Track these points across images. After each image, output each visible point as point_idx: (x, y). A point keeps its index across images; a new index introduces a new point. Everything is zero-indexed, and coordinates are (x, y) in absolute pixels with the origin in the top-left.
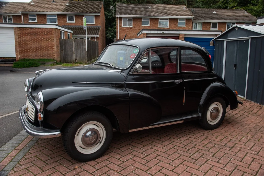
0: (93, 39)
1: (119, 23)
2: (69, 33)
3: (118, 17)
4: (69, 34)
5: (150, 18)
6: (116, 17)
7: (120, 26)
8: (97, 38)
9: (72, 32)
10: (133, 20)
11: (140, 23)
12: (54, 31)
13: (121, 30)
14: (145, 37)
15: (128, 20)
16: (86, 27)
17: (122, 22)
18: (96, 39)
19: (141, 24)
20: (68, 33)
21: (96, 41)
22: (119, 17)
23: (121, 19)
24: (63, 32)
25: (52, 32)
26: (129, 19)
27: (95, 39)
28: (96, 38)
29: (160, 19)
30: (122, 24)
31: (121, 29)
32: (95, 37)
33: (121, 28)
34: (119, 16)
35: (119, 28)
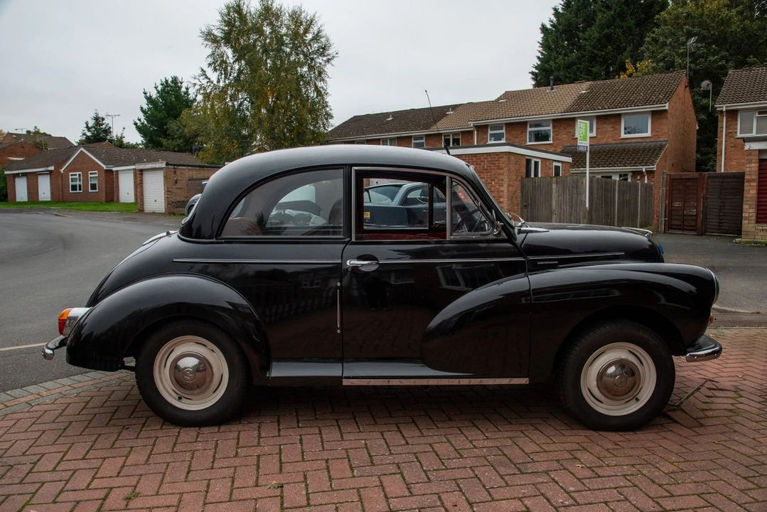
0: (639, 178)
1: (726, 127)
2: (560, 165)
3: (722, 112)
4: (557, 168)
6: (718, 109)
7: (730, 135)
8: (650, 173)
9: (569, 160)
12: (505, 159)
13: (732, 147)
14: (753, 161)
15: (757, 115)
16: (588, 145)
17: (737, 125)
18: (646, 177)
20: (555, 164)
21: (646, 182)
22: (727, 111)
23: (732, 114)
24: (536, 163)
25: (499, 163)
26: (760, 113)
27: (644, 176)
28: (645, 174)
30: (736, 129)
31: (732, 145)
32: (644, 170)
33: (731, 143)
34: (727, 107)
35: (725, 141)
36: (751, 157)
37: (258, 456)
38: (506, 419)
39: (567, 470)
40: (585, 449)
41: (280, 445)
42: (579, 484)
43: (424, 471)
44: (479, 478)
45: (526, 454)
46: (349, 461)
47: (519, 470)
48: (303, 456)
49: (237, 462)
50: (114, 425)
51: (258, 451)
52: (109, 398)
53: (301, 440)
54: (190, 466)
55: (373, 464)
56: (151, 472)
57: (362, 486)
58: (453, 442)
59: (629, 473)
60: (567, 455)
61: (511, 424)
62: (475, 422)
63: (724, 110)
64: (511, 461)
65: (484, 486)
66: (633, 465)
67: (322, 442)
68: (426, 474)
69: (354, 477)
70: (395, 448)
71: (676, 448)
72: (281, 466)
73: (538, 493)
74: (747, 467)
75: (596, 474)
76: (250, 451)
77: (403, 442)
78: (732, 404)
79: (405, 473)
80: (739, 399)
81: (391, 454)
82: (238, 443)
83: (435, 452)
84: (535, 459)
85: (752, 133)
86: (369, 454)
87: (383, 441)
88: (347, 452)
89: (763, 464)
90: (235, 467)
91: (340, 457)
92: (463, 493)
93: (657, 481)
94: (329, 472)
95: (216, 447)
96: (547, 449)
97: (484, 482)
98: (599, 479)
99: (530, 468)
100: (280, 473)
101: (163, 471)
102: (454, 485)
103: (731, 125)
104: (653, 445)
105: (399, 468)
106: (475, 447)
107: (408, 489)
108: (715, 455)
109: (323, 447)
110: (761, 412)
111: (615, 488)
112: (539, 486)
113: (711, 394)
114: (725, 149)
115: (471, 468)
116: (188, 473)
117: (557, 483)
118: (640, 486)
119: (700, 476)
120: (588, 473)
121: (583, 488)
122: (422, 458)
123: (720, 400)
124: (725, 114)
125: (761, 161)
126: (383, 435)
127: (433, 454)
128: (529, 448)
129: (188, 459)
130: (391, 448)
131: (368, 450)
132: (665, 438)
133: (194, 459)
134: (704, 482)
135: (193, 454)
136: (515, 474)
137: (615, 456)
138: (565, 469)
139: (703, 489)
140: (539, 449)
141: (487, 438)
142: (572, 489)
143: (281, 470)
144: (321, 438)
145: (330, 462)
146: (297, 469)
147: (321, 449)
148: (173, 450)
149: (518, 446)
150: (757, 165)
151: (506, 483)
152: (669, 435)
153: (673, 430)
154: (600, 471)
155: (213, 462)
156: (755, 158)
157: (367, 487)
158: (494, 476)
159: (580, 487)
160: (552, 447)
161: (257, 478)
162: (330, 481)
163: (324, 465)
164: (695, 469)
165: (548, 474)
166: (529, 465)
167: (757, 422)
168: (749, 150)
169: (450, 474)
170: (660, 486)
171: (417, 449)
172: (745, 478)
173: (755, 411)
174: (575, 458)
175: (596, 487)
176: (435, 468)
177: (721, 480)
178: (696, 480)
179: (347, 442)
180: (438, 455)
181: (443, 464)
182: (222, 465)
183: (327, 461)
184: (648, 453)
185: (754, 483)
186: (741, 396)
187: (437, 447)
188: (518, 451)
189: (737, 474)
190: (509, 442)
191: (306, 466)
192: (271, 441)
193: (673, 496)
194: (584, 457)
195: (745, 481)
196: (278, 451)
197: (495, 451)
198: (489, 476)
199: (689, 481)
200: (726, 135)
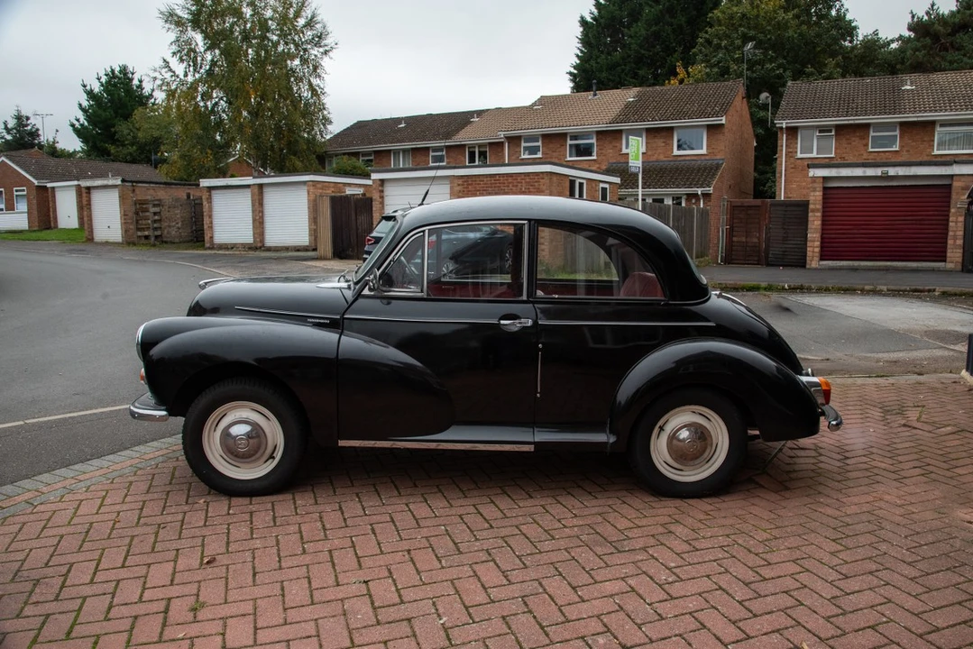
0: (694, 201)
1: (786, 146)
2: (607, 186)
3: (781, 128)
4: (604, 190)
5: (902, 124)
6: (777, 126)
7: (790, 155)
8: (706, 196)
9: (617, 180)
10: (836, 135)
11: (864, 142)
12: (546, 180)
13: (792, 168)
15: (818, 134)
16: (640, 165)
17: (797, 143)
18: (702, 201)
19: (867, 145)
20: (602, 185)
21: (702, 206)
22: (787, 128)
23: (793, 131)
24: (581, 185)
26: (820, 132)
27: (699, 200)
28: (701, 197)
29: (942, 125)
30: (797, 148)
31: (793, 166)
32: (699, 193)
33: (792, 163)
34: (787, 123)
35: (786, 162)
36: (816, 185)
37: (330, 551)
38: (590, 493)
39: (665, 545)
40: (677, 522)
41: (351, 537)
42: (679, 559)
43: (518, 556)
44: (576, 560)
45: (619, 530)
46: (433, 550)
47: (616, 548)
48: (380, 548)
49: (307, 559)
50: (146, 524)
51: (328, 546)
52: (128, 491)
53: (373, 530)
54: (254, 568)
55: (461, 553)
56: (210, 577)
57: (455, 577)
58: (541, 523)
59: (725, 544)
60: (661, 530)
61: (596, 498)
62: (558, 498)
63: (784, 126)
64: (605, 539)
65: (583, 568)
66: (728, 536)
67: (398, 531)
68: (520, 560)
69: (443, 567)
70: (479, 533)
71: (766, 515)
72: (359, 561)
73: (640, 572)
74: (834, 529)
75: (694, 547)
76: (319, 545)
77: (487, 525)
78: (813, 464)
79: (497, 559)
80: (819, 458)
81: (477, 540)
82: (302, 538)
83: (524, 534)
84: (630, 535)
85: (812, 153)
86: (453, 541)
87: (465, 527)
88: (428, 541)
89: (848, 525)
90: (307, 565)
91: (422, 546)
92: (564, 577)
93: (753, 550)
94: (414, 564)
95: (278, 544)
96: (640, 524)
97: (583, 564)
98: (698, 553)
99: (627, 545)
100: (361, 569)
101: (224, 575)
102: (552, 569)
103: (791, 143)
104: (744, 512)
105: (490, 554)
106: (565, 527)
107: (505, 577)
108: (803, 520)
109: (400, 536)
110: (841, 471)
111: (714, 561)
112: (639, 564)
113: (792, 455)
114: (785, 171)
115: (566, 549)
116: (254, 575)
117: (657, 559)
118: (738, 556)
119: (793, 542)
120: (686, 547)
121: (683, 563)
122: (511, 541)
123: (802, 460)
124: (784, 131)
125: (825, 189)
126: (462, 519)
127: (523, 537)
128: (623, 524)
129: (249, 559)
130: (475, 533)
131: (450, 536)
132: (753, 504)
133: (256, 560)
134: (797, 548)
135: (253, 553)
136: (612, 553)
137: (709, 527)
138: (662, 544)
139: (797, 554)
140: (632, 525)
141: (576, 516)
142: (673, 565)
143: (360, 565)
144: (395, 526)
145: (412, 552)
146: (378, 564)
147: (398, 539)
148: (228, 550)
149: (609, 522)
150: (821, 193)
151: (605, 563)
152: (756, 501)
153: (761, 495)
154: (696, 544)
155: (279, 561)
156: (819, 186)
157: (461, 578)
158: (591, 556)
159: (681, 562)
160: (644, 522)
161: (336, 576)
162: (419, 574)
163: (407, 556)
164: (787, 535)
165: (646, 551)
166: (625, 543)
167: (839, 482)
168: (814, 177)
169: (545, 558)
170: (756, 555)
171: (504, 532)
172: (834, 540)
173: (836, 469)
174: (670, 532)
175: (696, 561)
176: (529, 552)
177: (812, 544)
178: (790, 546)
179: (425, 530)
180: (527, 538)
181: (536, 547)
182: (290, 564)
183: (409, 551)
184: (740, 521)
185: (842, 545)
186: (821, 455)
187: (523, 528)
188: (610, 528)
189: (826, 537)
190: (600, 519)
191: (388, 559)
192: (341, 533)
193: (770, 564)
194: (679, 529)
195: (834, 544)
196: (350, 544)
197: (587, 530)
198: (585, 556)
199: (783, 547)
200: (786, 155)
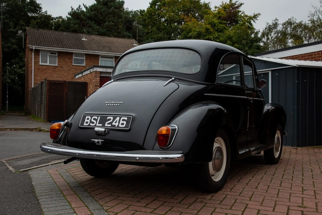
1: (34, 58)
3: (32, 50)
5: (86, 55)
6: (29, 48)
7: (36, 63)
10: (58, 56)
11: (71, 60)
13: (37, 69)
14: (98, 77)
15: (50, 55)
17: (39, 58)
19: (72, 62)
22: (35, 50)
23: (37, 52)
26: (51, 53)
29: (102, 57)
30: (39, 60)
31: (38, 68)
33: (37, 67)
34: (35, 47)
35: (34, 66)
63: (34, 48)
103: (36, 57)
114: (34, 70)
124: (33, 51)
125: (101, 77)
150: (99, 79)
168: (96, 71)
200: (34, 63)
